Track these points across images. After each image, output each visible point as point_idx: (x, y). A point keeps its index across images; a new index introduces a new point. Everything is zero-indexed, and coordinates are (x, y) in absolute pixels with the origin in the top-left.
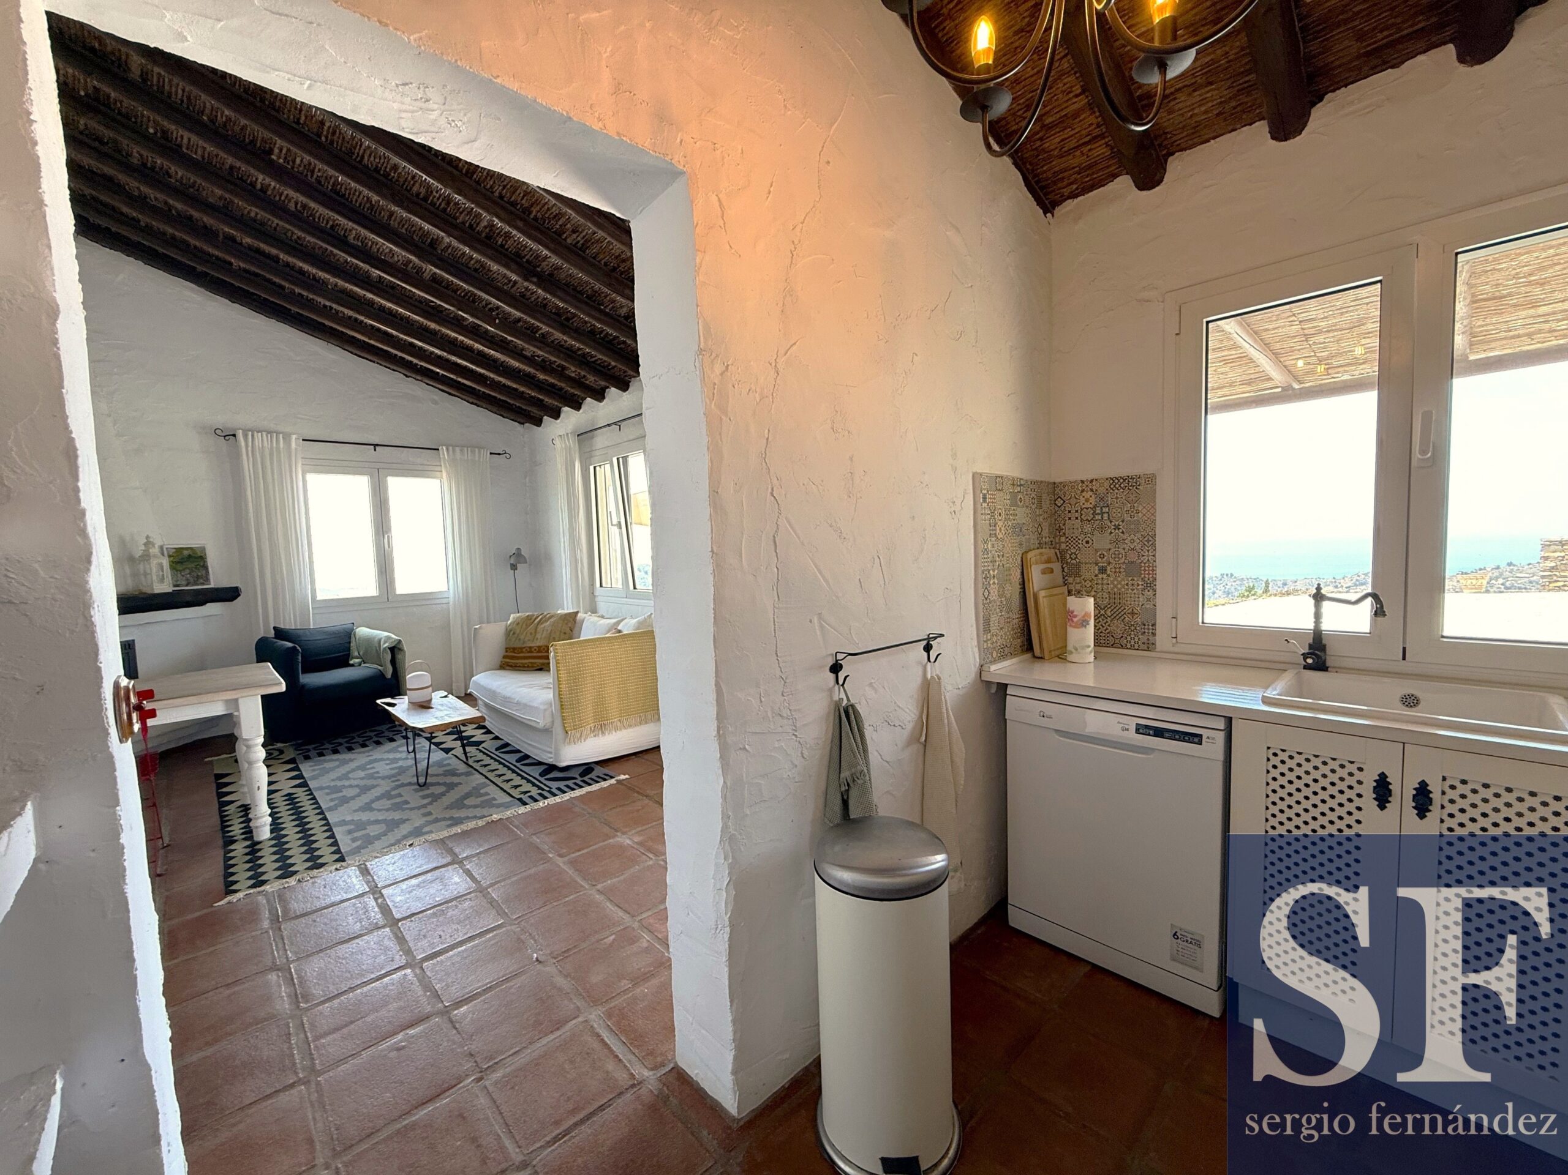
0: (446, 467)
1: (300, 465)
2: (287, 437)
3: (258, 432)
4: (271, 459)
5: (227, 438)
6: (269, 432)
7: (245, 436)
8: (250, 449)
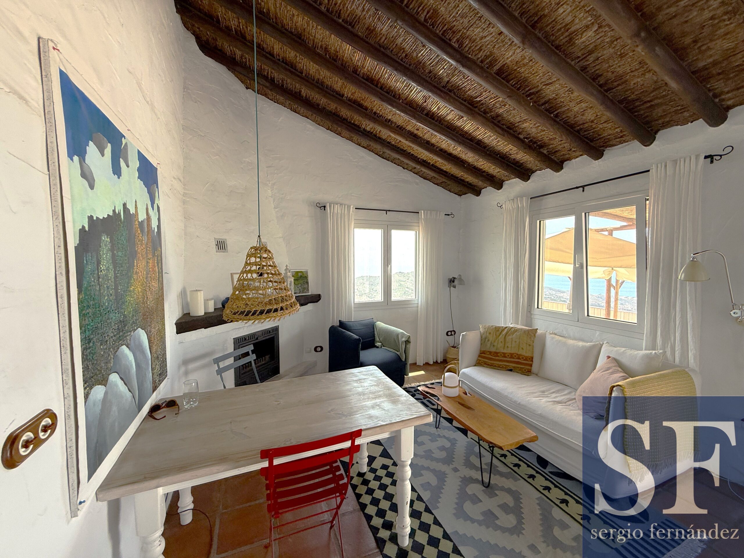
0: (422, 223)
1: (353, 224)
2: (349, 207)
3: (336, 204)
4: (341, 220)
5: (321, 208)
6: (341, 204)
7: (330, 207)
8: (332, 214)
